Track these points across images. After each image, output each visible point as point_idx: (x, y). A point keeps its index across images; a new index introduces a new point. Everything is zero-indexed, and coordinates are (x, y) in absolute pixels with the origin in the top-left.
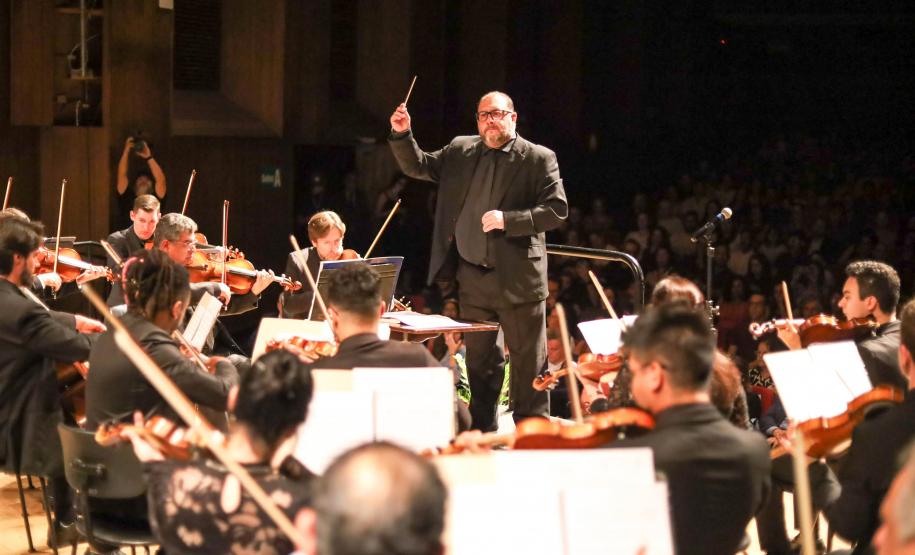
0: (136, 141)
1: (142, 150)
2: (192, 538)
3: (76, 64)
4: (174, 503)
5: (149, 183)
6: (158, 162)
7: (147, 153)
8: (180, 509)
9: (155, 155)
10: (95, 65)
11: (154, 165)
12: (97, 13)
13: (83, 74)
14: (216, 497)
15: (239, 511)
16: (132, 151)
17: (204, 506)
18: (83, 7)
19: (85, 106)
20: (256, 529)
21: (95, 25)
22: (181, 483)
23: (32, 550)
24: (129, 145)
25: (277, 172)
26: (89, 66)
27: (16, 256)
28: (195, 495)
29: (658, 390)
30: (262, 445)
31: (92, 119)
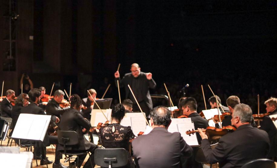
0: (25, 75)
1: (27, 77)
2: (108, 138)
3: (9, 54)
4: (104, 133)
5: (28, 86)
6: (32, 80)
7: (28, 78)
8: (105, 133)
9: (30, 78)
10: (14, 55)
11: (30, 81)
12: (14, 41)
13: (10, 57)
14: (111, 130)
15: (115, 132)
16: (24, 78)
17: (109, 132)
18: (10, 39)
19: (11, 66)
20: (119, 134)
21: (14, 44)
22: (105, 129)
23: (37, 166)
24: (23, 76)
25: (59, 83)
26: (12, 55)
27: (36, 98)
28: (107, 131)
29: (188, 111)
30: (118, 120)
31: (13, 69)
